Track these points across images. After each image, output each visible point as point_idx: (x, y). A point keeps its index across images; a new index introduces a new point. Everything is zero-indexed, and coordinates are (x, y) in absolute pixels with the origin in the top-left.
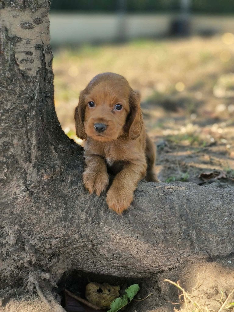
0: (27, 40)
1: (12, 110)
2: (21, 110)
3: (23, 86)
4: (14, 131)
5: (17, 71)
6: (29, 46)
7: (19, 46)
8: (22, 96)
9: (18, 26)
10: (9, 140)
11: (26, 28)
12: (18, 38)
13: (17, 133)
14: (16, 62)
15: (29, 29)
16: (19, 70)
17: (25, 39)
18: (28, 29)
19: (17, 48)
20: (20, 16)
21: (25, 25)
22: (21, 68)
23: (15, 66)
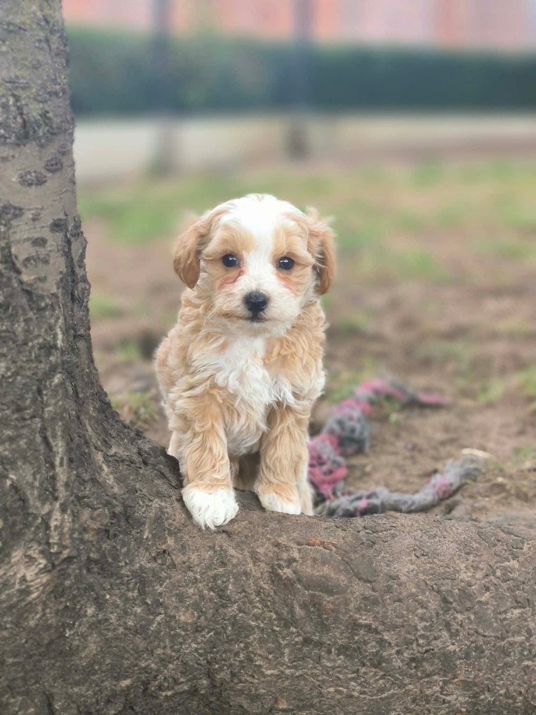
0: (33, 212)
1: (9, 377)
2: (28, 377)
3: (30, 319)
4: (16, 427)
5: (16, 285)
6: (38, 224)
7: (18, 226)
8: (30, 344)
9: (14, 179)
10: (5, 450)
11: (30, 185)
12: (15, 208)
13: (25, 431)
14: (14, 264)
15: (37, 185)
16: (21, 282)
17: (29, 210)
18: (34, 187)
19: (15, 232)
20: (16, 156)
21: (29, 177)
22: (25, 278)
23: (14, 275)
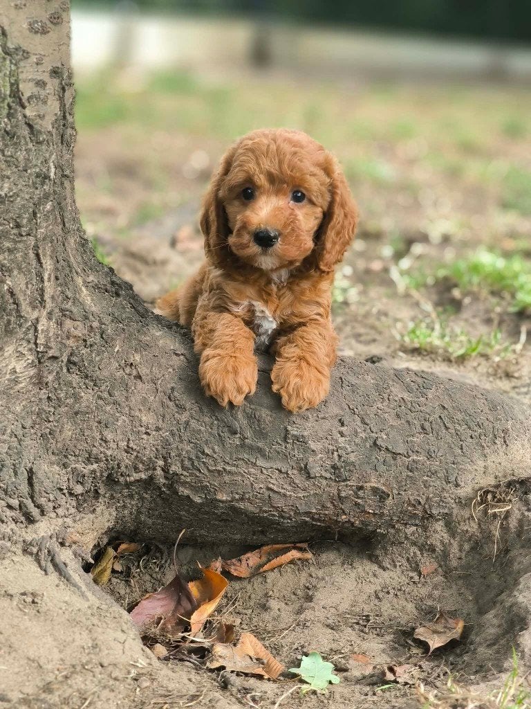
0: (37, 56)
1: (11, 197)
2: (26, 200)
3: (30, 150)
4: (15, 242)
5: (20, 118)
6: (41, 68)
7: (25, 67)
8: (29, 171)
9: (24, 26)
10: (5, 259)
11: (36, 32)
12: (24, 51)
13: (20, 246)
14: (20, 99)
15: (42, 33)
16: (25, 116)
17: (34, 54)
18: (39, 34)
19: (22, 72)
20: (27, 5)
21: (36, 25)
22: (28, 112)
23: (19, 109)
